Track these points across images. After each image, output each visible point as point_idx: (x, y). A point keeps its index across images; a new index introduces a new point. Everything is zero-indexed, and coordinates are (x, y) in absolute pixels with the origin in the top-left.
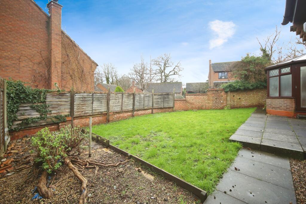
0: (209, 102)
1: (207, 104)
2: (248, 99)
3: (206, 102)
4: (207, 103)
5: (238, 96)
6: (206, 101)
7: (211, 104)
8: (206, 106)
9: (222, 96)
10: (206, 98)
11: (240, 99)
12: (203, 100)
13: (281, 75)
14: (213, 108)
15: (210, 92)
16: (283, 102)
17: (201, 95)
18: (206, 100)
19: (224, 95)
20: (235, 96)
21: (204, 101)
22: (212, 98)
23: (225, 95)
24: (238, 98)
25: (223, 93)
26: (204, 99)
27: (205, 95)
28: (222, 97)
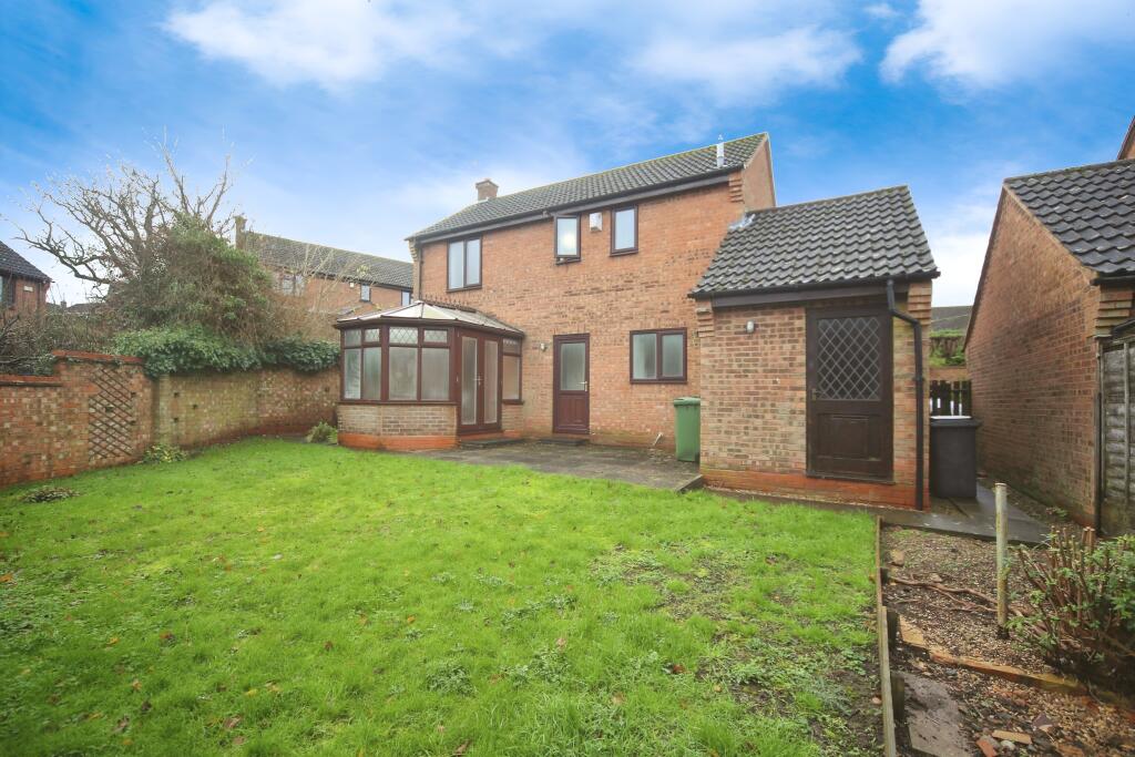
0: (69, 433)
1: (58, 445)
2: (218, 407)
3: (53, 428)
4: (59, 438)
5: (189, 395)
6: (50, 424)
7: (80, 443)
8: (50, 457)
9: (133, 394)
10: (54, 406)
11: (195, 407)
12: (35, 418)
13: (422, 344)
14: (93, 462)
15: (77, 368)
16: (432, 414)
17: (22, 386)
18: (52, 417)
19: (142, 391)
20: (182, 395)
21: (40, 424)
22: (85, 405)
23: (146, 390)
24: (191, 403)
25: (137, 380)
26: (39, 412)
27: (44, 386)
28: (135, 400)
